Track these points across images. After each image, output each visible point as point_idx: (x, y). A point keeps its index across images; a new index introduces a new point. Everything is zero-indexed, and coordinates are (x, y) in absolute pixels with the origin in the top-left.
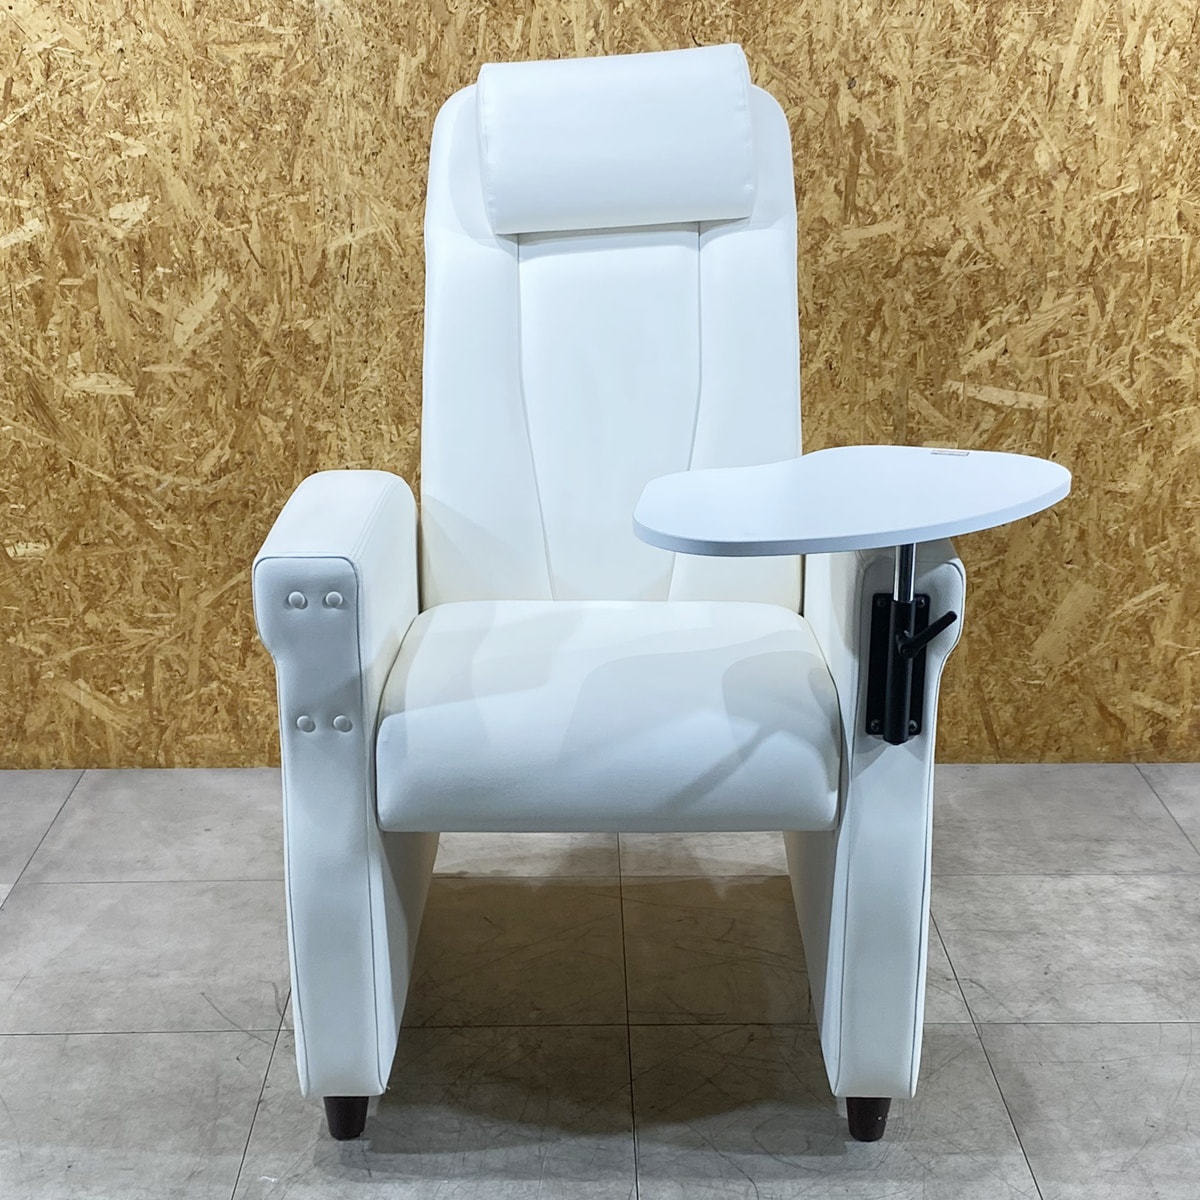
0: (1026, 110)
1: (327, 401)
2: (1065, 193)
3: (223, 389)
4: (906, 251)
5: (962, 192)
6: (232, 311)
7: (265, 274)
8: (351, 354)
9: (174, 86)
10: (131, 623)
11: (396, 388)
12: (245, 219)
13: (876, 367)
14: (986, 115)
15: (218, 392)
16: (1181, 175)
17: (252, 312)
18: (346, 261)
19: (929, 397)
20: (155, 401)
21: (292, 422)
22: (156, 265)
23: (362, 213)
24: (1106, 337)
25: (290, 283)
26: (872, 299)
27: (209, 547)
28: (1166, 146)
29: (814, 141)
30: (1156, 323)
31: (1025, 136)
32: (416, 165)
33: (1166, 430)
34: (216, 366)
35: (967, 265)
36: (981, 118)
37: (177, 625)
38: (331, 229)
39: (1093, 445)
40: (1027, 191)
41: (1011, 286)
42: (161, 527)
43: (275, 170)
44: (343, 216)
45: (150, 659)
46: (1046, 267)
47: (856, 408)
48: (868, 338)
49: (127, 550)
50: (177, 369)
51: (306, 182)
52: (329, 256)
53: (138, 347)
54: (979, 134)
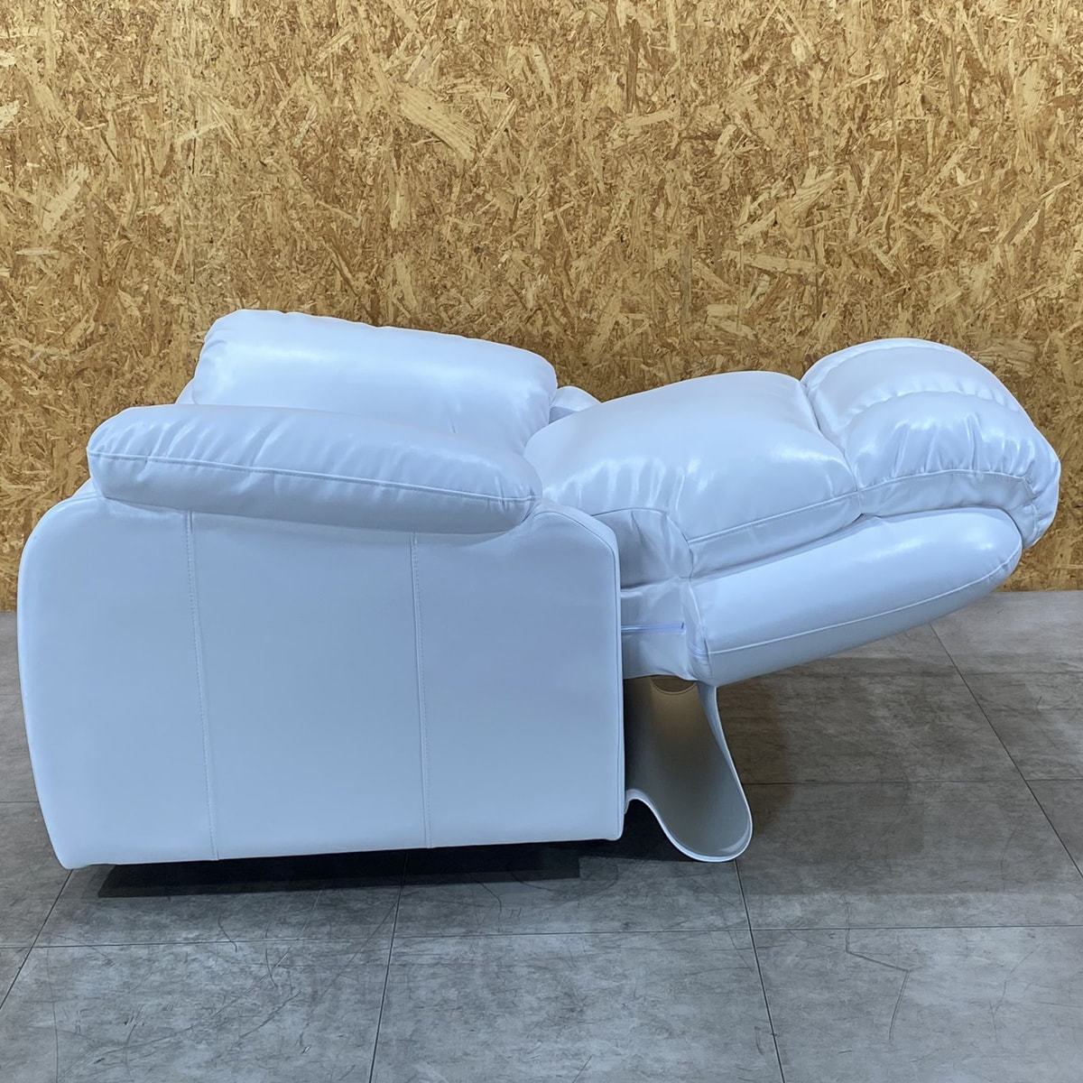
0: (782, 9)
1: (178, 278)
2: (820, 82)
3: (87, 269)
4: (683, 135)
5: (729, 82)
6: (93, 200)
7: (121, 166)
8: (198, 235)
9: (38, 5)
10: (11, 480)
11: (239, 265)
12: (103, 119)
13: (661, 239)
14: (747, 14)
15: (83, 271)
16: (922, 62)
17: (111, 200)
18: (191, 154)
19: (710, 264)
20: (28, 281)
21: (148, 297)
22: (26, 161)
23: (204, 111)
24: (864, 209)
25: (143, 174)
26: (656, 179)
27: (79, 411)
28: (907, 38)
29: (597, 41)
30: (908, 195)
31: (782, 32)
32: (250, 68)
33: (922, 291)
34: (81, 249)
35: (738, 147)
36: (743, 16)
37: (51, 480)
38: (178, 126)
39: (858, 306)
40: (787, 79)
41: (778, 165)
42: (36, 393)
43: (128, 75)
44: (188, 115)
45: (28, 512)
46: (807, 147)
47: (646, 277)
48: (654, 214)
49: (7, 413)
50: (47, 252)
51: (155, 85)
52: (176, 150)
53: (12, 233)
54: (742, 31)
